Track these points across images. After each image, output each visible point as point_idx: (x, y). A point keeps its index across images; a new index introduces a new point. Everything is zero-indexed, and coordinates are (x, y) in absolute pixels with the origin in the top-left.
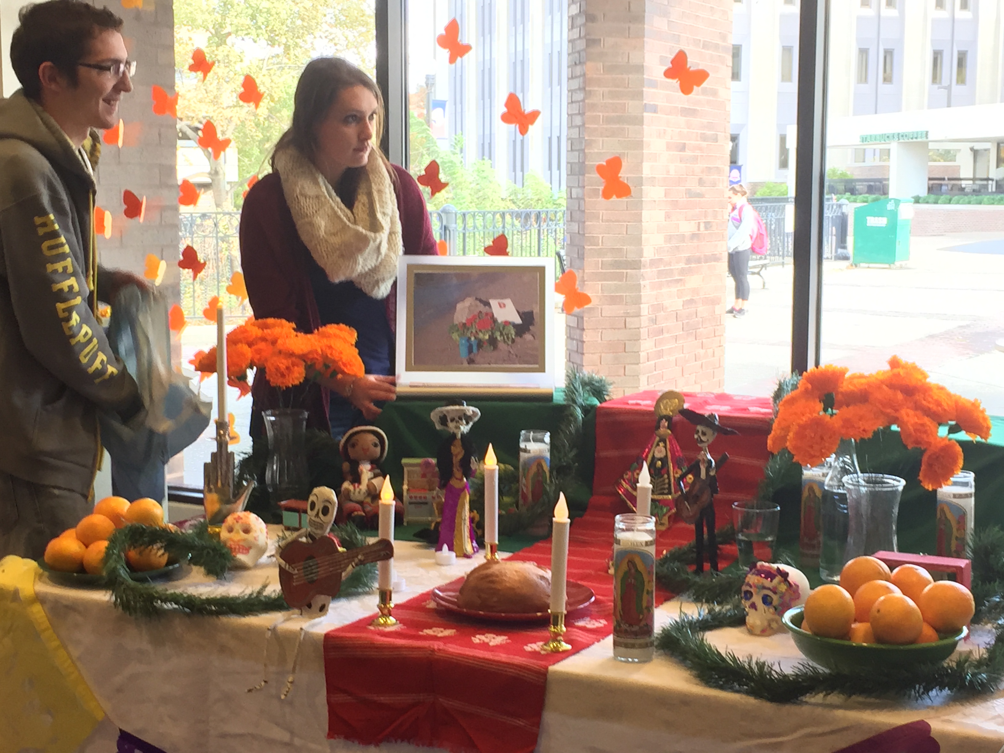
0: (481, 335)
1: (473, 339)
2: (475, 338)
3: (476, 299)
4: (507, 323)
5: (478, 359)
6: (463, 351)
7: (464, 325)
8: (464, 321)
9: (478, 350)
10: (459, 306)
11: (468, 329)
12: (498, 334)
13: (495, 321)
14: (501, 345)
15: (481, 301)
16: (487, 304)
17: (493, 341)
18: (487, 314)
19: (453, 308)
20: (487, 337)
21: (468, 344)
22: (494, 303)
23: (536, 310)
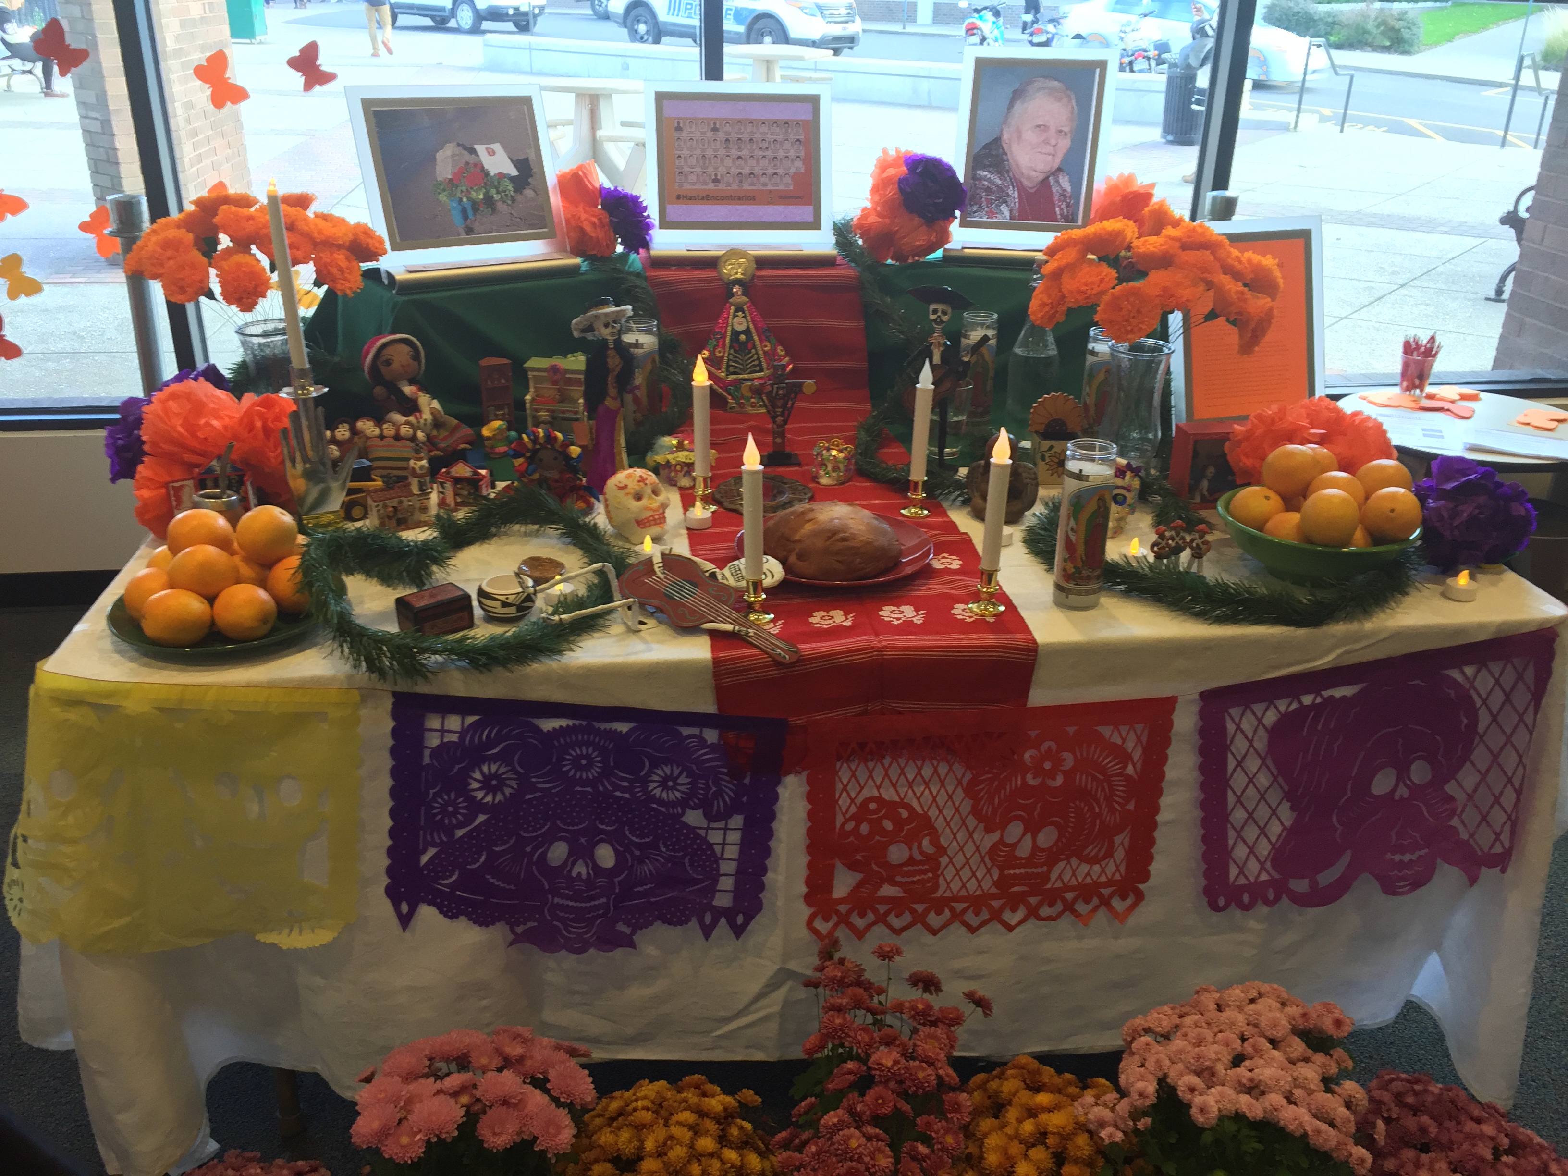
0: (474, 195)
1: (465, 200)
2: (469, 199)
3: (459, 145)
4: (501, 176)
5: (476, 226)
6: (457, 218)
7: (451, 180)
8: (450, 177)
9: (475, 214)
10: (440, 155)
11: (457, 187)
12: (493, 191)
13: (486, 174)
14: (500, 206)
15: (465, 148)
16: (473, 151)
17: (489, 201)
18: (475, 165)
19: (431, 159)
20: (481, 197)
21: (460, 208)
22: (480, 149)
23: (532, 156)
